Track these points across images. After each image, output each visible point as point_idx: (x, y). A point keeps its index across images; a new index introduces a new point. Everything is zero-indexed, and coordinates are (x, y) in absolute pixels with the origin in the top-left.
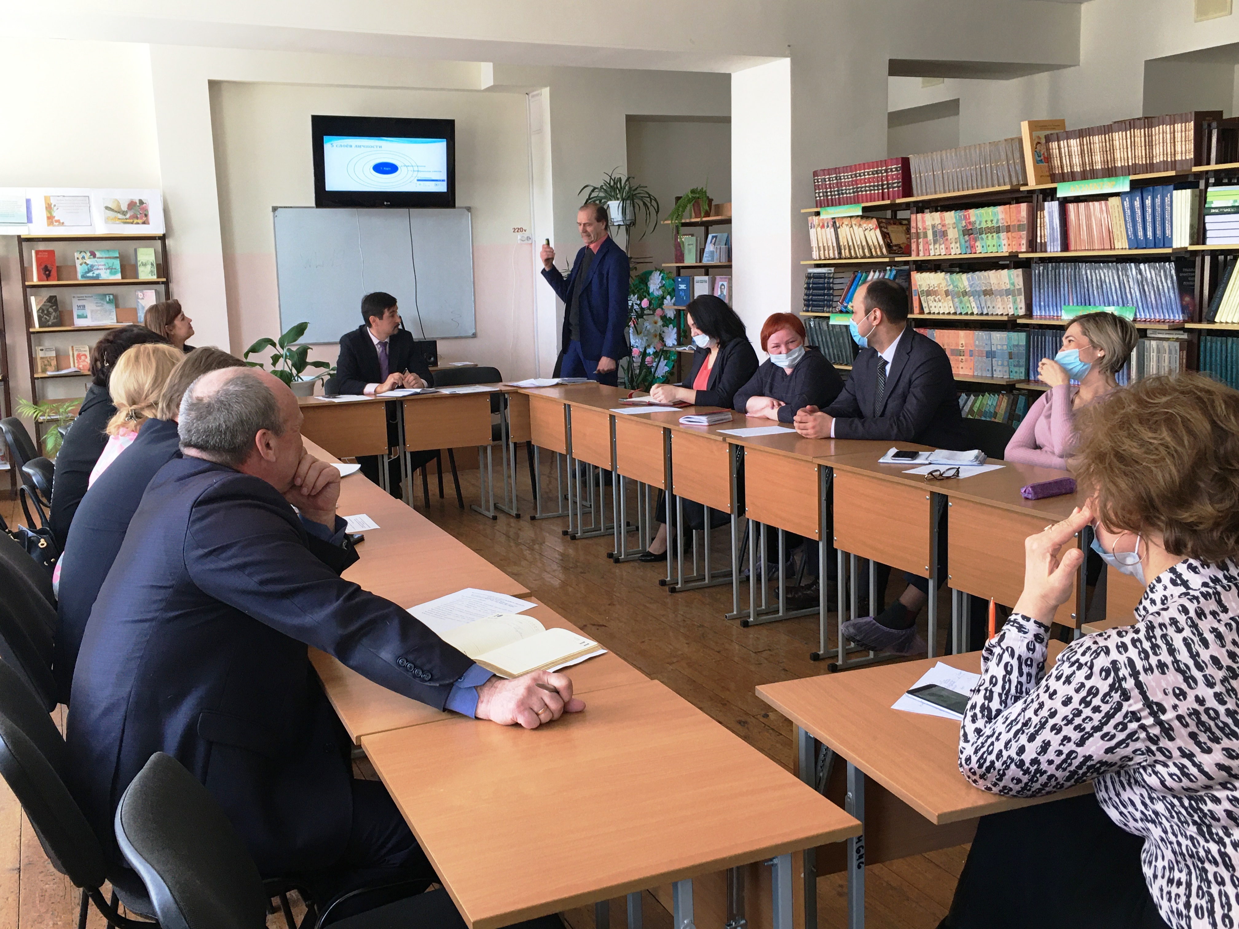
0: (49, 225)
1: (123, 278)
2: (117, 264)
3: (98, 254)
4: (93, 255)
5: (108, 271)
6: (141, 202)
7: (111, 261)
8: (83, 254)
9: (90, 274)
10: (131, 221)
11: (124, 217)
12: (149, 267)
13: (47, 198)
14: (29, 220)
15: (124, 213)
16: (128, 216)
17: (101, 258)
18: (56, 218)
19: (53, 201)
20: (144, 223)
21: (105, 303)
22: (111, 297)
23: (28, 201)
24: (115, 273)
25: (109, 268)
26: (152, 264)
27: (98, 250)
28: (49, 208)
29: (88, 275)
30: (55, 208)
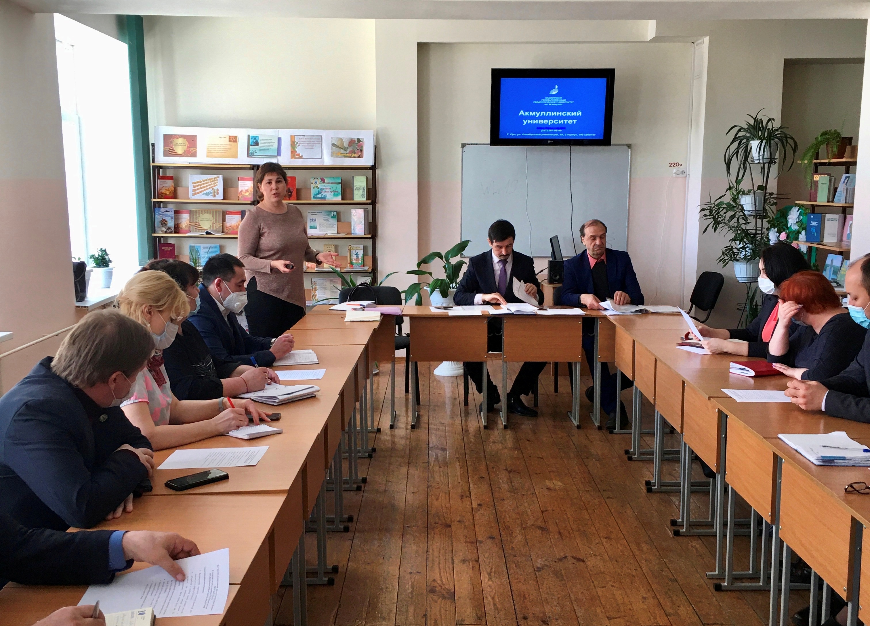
0: (291, 158)
1: (343, 199)
2: (339, 188)
3: (326, 180)
4: (323, 180)
5: (333, 193)
6: (359, 140)
7: (335, 186)
8: (316, 180)
9: (320, 196)
10: (350, 155)
11: (345, 152)
12: (361, 191)
13: (292, 137)
14: (279, 154)
15: (345, 149)
16: (348, 152)
17: (329, 183)
18: (297, 153)
19: (296, 140)
20: (359, 157)
21: (330, 218)
22: (335, 213)
23: (279, 139)
24: (337, 195)
25: (333, 191)
26: (364, 189)
27: (327, 177)
28: (293, 145)
29: (318, 196)
30: (298, 145)
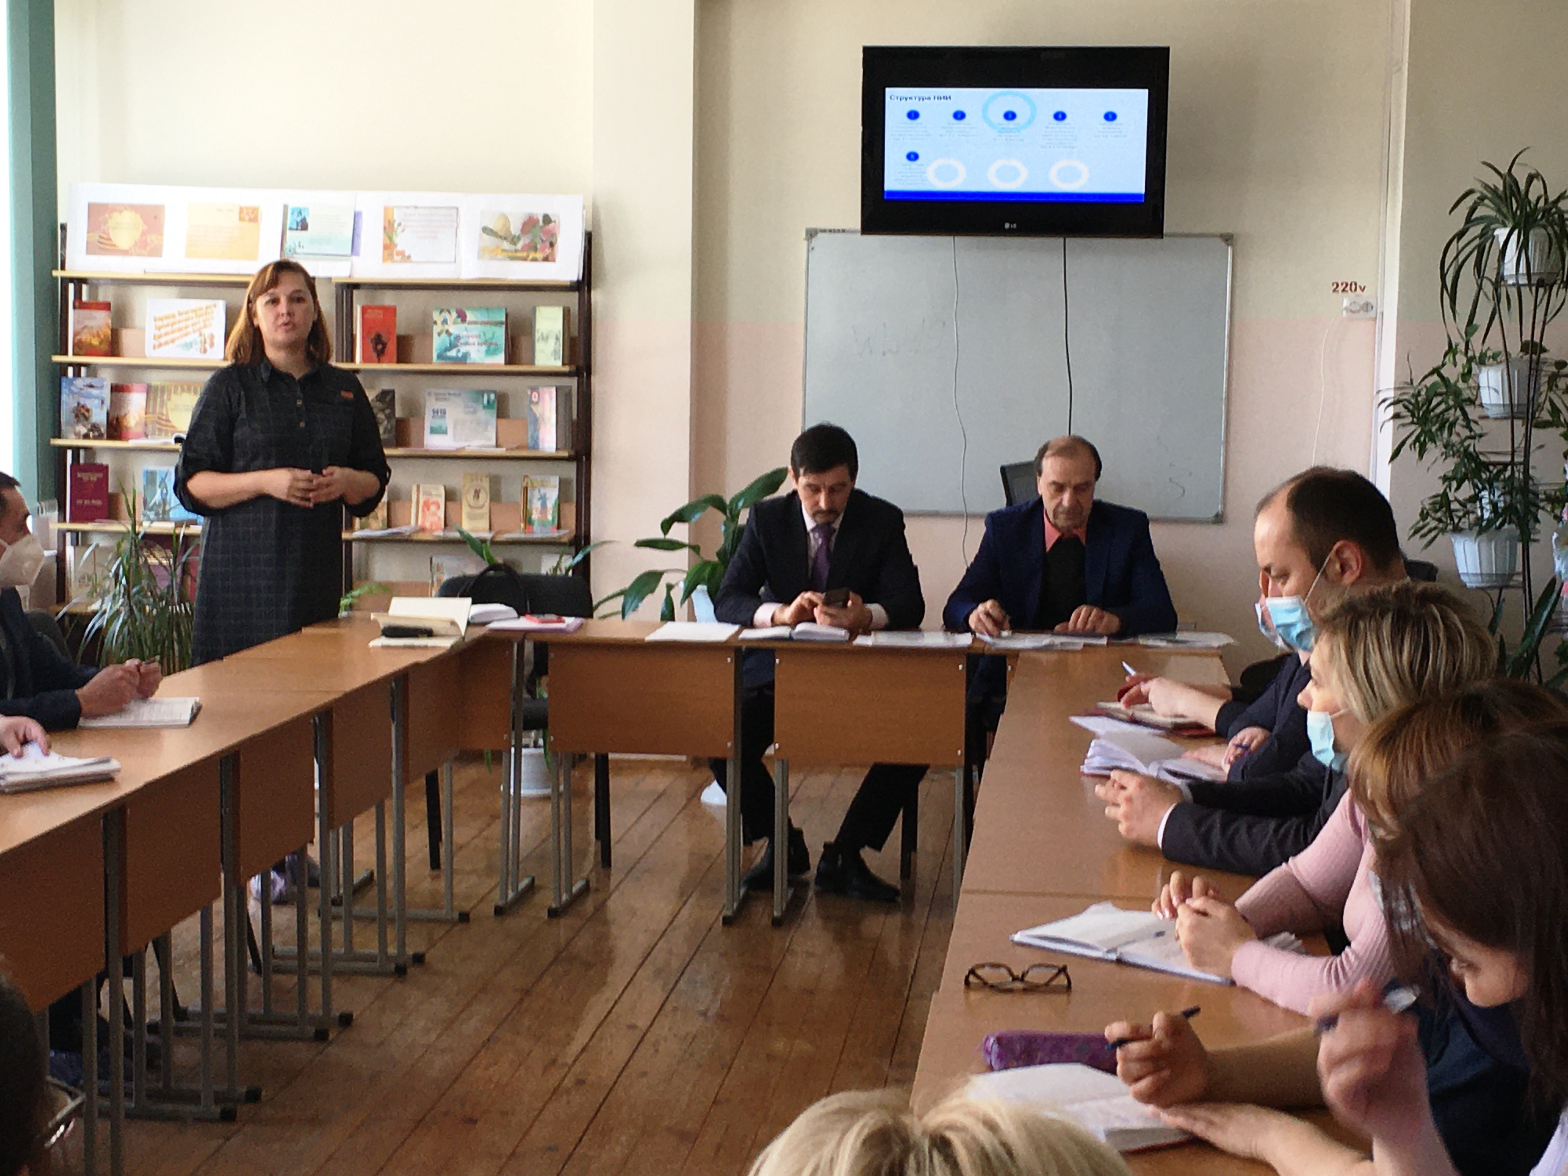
0: (385, 260)
1: (510, 360)
2: (500, 334)
3: (470, 316)
4: (462, 316)
5: (484, 348)
6: (547, 219)
7: (489, 330)
8: (445, 315)
9: (453, 353)
10: (524, 254)
11: (512, 247)
12: (552, 342)
13: (387, 211)
14: (354, 248)
15: (514, 240)
16: (519, 246)
17: (475, 323)
18: (399, 248)
19: (397, 217)
20: (546, 259)
21: (481, 407)
22: (492, 396)
23: (357, 216)
24: (495, 352)
25: (485, 343)
26: (557, 339)
27: (469, 308)
28: (389, 228)
29: (449, 354)
30: (400, 229)
